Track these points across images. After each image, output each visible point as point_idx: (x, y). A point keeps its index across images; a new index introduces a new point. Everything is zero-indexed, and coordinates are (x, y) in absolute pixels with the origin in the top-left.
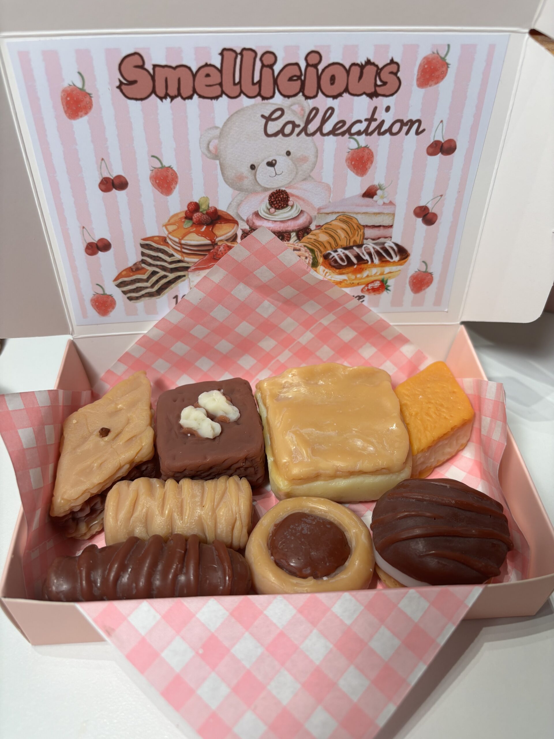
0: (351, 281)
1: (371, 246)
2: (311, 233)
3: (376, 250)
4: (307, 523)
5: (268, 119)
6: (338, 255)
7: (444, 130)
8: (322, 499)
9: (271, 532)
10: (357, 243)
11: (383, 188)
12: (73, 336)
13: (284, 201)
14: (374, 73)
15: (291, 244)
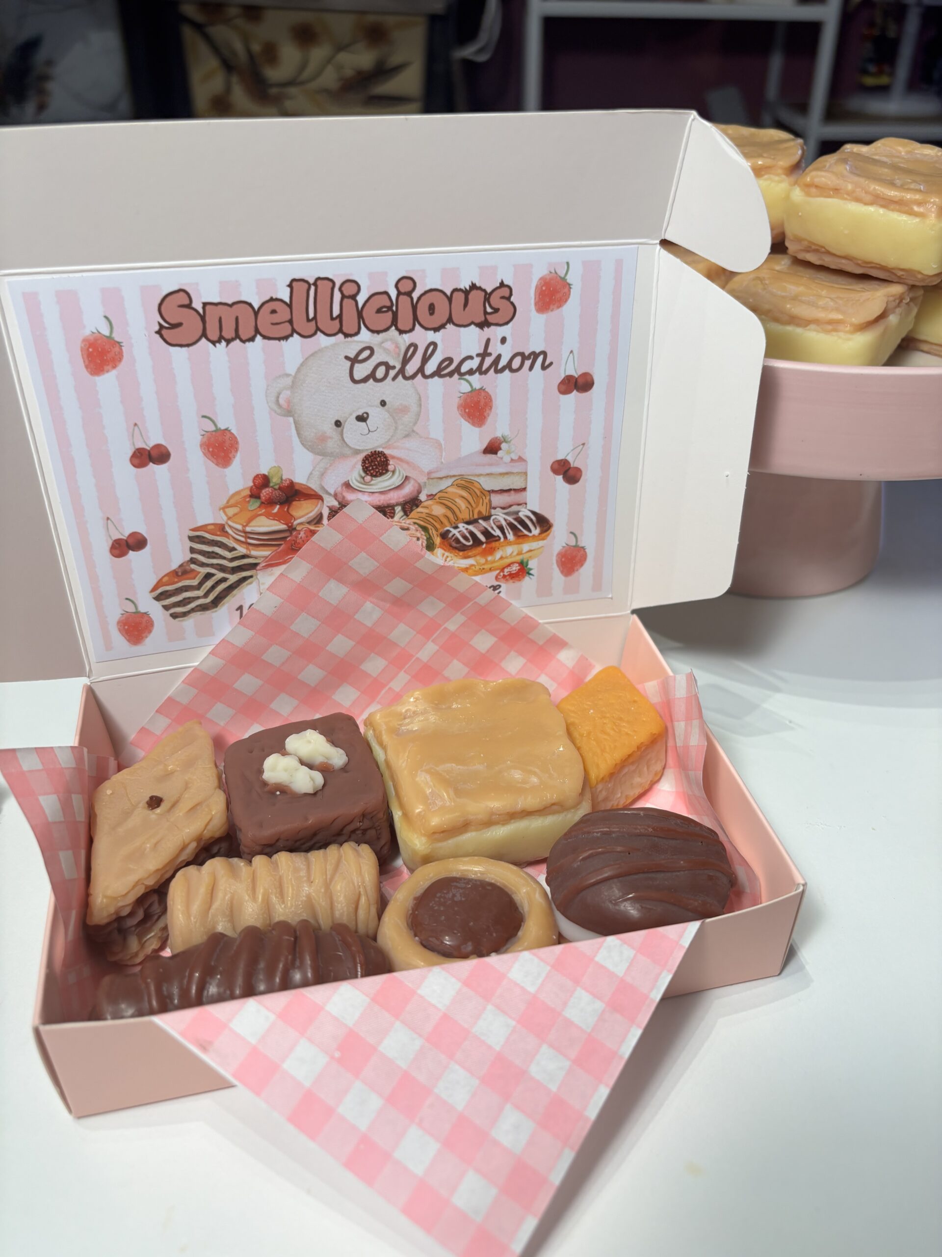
0: (481, 566)
1: (502, 517)
2: (421, 505)
3: (508, 522)
4: (459, 888)
5: (354, 361)
6: (459, 532)
7: (576, 362)
8: (476, 858)
9: (410, 908)
10: (482, 514)
11: (509, 440)
12: (91, 679)
13: (382, 465)
14: (483, 300)
15: (396, 522)
